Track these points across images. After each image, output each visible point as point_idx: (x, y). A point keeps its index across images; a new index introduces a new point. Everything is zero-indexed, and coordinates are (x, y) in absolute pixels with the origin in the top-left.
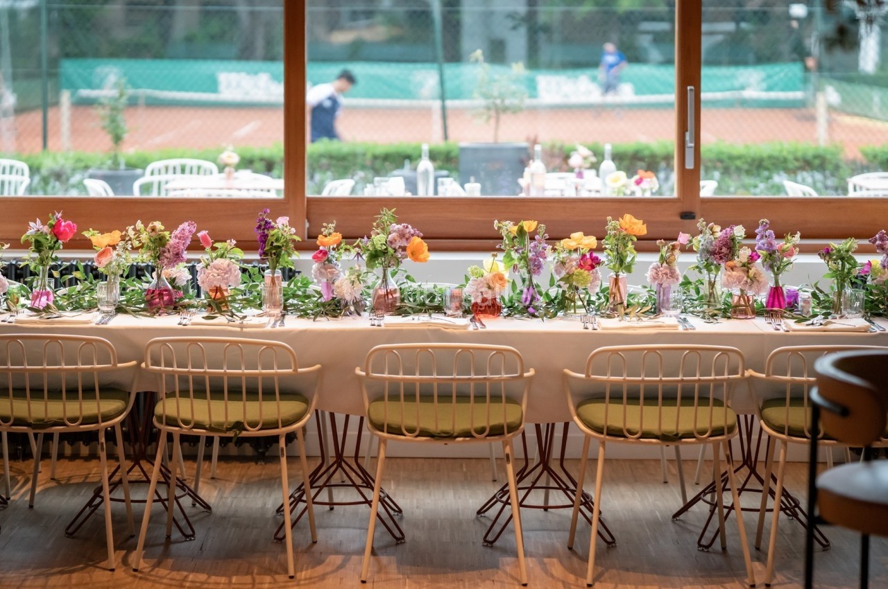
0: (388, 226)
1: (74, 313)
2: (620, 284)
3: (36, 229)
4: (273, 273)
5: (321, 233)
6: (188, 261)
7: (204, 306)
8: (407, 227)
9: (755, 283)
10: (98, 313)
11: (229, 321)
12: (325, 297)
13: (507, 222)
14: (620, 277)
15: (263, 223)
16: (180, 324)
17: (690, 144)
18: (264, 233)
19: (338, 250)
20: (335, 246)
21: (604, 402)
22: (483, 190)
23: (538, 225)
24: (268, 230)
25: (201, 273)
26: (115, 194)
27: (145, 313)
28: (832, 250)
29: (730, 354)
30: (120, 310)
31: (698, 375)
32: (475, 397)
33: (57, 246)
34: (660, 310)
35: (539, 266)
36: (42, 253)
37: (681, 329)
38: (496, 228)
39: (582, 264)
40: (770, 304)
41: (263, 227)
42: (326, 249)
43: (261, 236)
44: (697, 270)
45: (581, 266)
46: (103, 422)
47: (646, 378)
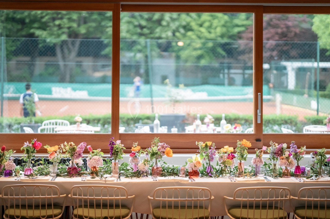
0: (157, 143)
1: (41, 177)
2: (242, 165)
3: (26, 145)
4: (115, 161)
5: (133, 146)
6: (83, 157)
7: (89, 174)
8: (164, 144)
9: (291, 164)
10: (50, 177)
11: (101, 179)
12: (134, 170)
13: (201, 142)
14: (242, 162)
15: (112, 143)
16: (82, 180)
17: (259, 114)
18: (112, 146)
19: (139, 153)
20: (138, 151)
21: (240, 208)
22: (178, 131)
23: (212, 143)
24: (114, 145)
25: (88, 161)
26: (34, 132)
27: (67, 176)
28: (317, 152)
29: (286, 190)
30: (58, 175)
31: (274, 198)
32: (194, 207)
33: (34, 151)
34: (256, 175)
35: (213, 158)
36: (29, 154)
37: (266, 181)
38: (197, 144)
39: (229, 157)
40: (296, 172)
41: (111, 144)
42: (135, 152)
43: (111, 148)
44: (269, 160)
45: (228, 158)
46: (54, 217)
47: (256, 199)
